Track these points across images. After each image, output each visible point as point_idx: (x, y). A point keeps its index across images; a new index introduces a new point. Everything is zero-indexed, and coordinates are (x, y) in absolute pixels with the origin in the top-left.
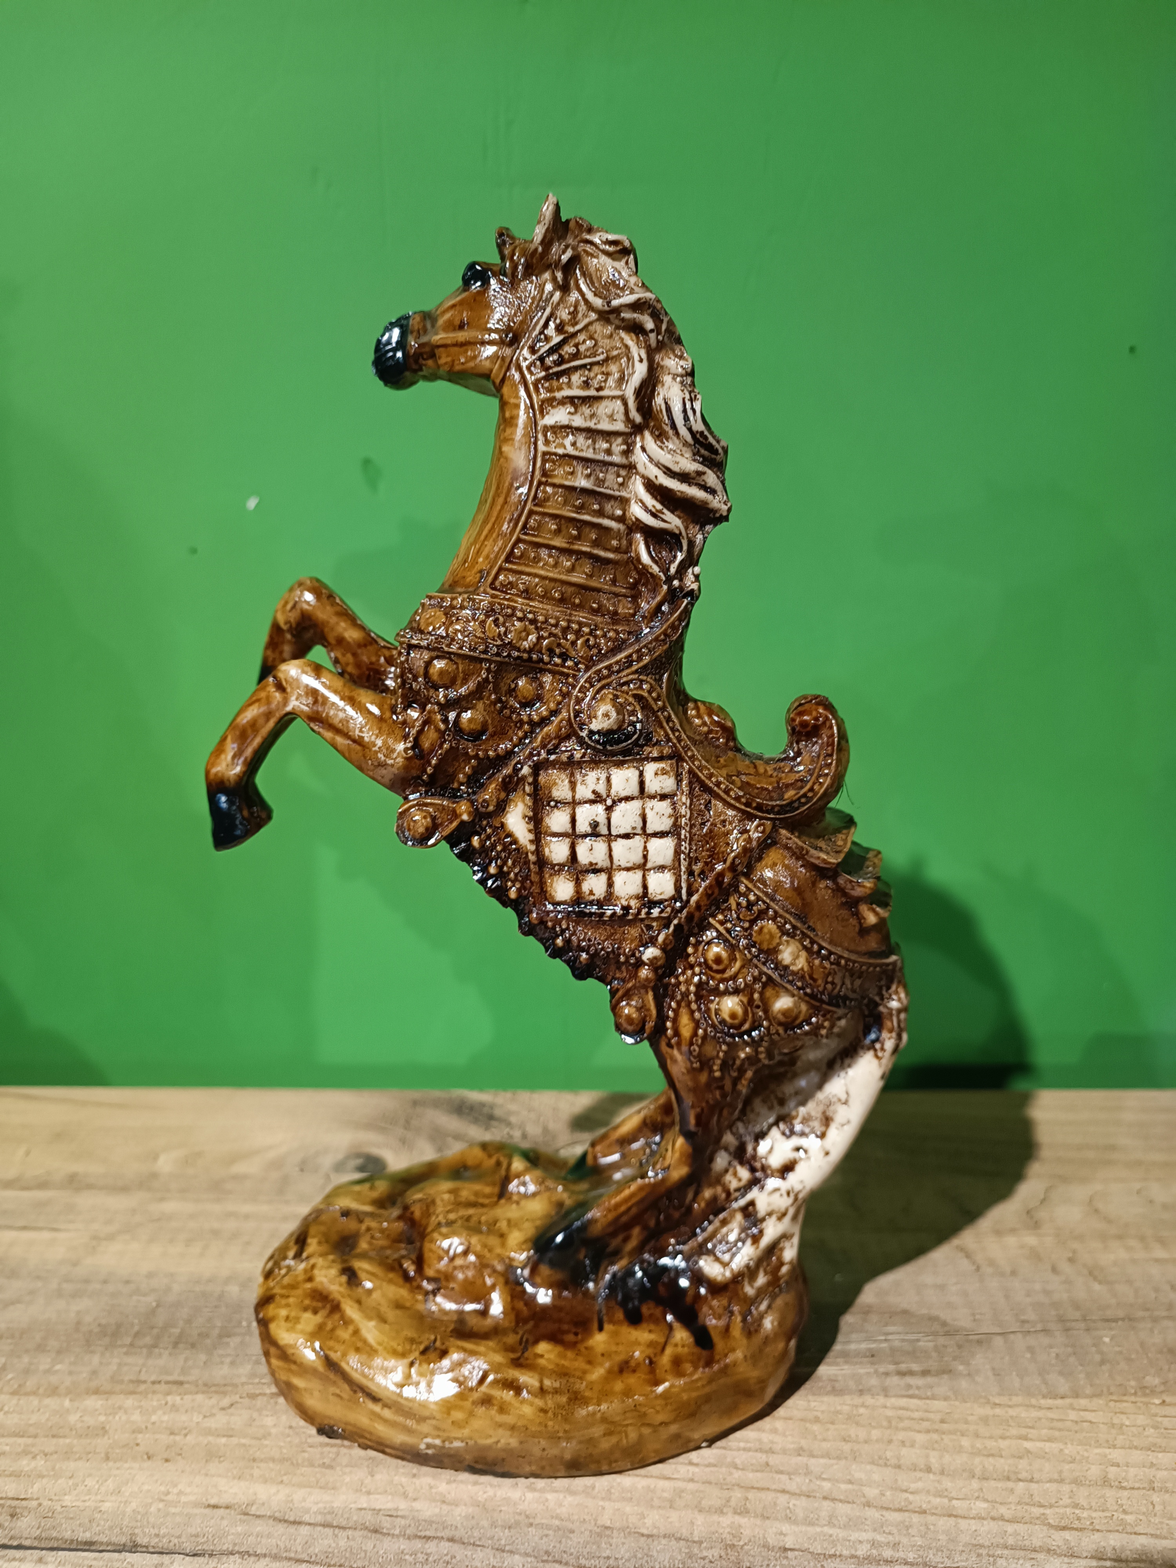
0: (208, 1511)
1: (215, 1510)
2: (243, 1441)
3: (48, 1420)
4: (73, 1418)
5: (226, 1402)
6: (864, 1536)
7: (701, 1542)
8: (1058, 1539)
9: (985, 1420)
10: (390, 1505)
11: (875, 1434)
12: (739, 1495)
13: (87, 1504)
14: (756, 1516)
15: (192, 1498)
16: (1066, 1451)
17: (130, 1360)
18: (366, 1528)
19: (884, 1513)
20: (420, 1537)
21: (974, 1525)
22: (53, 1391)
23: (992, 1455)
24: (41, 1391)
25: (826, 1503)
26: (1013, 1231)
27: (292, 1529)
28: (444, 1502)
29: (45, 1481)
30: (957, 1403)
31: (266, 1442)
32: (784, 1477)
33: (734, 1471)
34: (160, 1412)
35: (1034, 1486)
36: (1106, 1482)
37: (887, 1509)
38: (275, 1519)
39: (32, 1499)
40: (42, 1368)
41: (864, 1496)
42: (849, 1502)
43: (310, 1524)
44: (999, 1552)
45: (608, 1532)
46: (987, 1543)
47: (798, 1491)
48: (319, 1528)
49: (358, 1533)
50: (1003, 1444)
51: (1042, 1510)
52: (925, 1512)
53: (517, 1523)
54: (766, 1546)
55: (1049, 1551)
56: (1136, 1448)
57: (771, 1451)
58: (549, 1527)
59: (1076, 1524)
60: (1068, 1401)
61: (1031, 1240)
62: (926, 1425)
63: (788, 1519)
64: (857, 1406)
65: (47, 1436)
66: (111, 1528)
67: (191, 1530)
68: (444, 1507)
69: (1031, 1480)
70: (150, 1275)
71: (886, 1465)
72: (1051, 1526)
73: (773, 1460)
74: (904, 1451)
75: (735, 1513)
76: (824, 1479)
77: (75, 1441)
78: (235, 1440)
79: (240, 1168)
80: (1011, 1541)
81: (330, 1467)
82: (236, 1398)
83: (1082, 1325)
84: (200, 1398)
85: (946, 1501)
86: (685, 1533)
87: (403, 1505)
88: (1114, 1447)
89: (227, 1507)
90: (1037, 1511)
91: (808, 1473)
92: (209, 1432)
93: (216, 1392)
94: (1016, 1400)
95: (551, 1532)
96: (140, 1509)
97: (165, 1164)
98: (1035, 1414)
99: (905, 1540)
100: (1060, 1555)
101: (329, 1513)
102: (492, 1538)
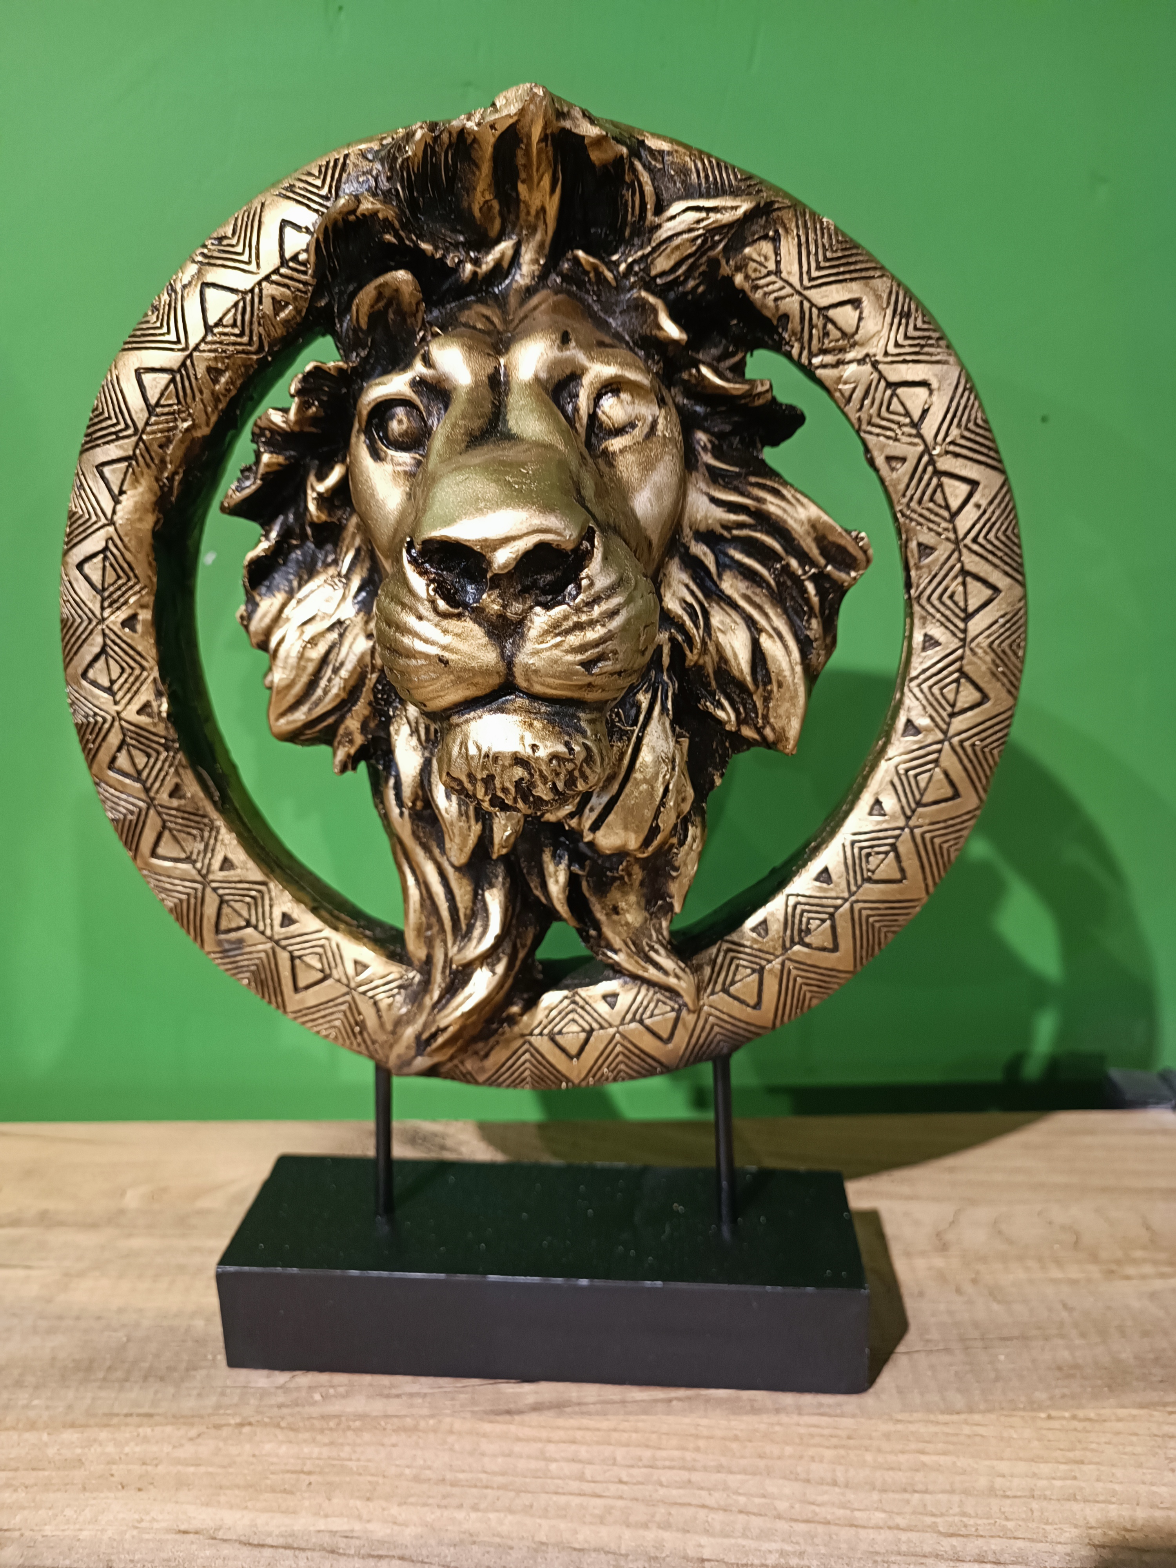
0: (178, 1537)
1: (185, 1536)
2: (211, 1469)
3: (27, 1453)
4: (51, 1452)
5: (193, 1432)
6: (774, 1546)
7: (627, 1555)
8: (947, 1545)
9: (887, 1436)
10: (346, 1527)
11: (789, 1450)
12: (663, 1511)
13: (66, 1533)
14: (678, 1530)
15: (164, 1525)
16: (959, 1464)
17: (103, 1394)
18: (324, 1549)
19: (793, 1524)
20: (373, 1556)
21: (872, 1534)
22: (32, 1426)
23: (892, 1469)
24: (20, 1426)
25: (742, 1518)
26: (923, 1253)
27: (256, 1552)
28: (395, 1523)
29: (26, 1512)
30: (863, 1420)
31: (231, 1470)
32: (704, 1493)
33: (659, 1488)
34: (132, 1444)
35: (927, 1497)
36: (992, 1491)
37: (796, 1520)
38: (241, 1542)
39: (14, 1530)
40: (21, 1403)
41: (775, 1509)
42: (761, 1515)
43: (272, 1547)
44: (893, 1558)
45: (544, 1548)
46: (883, 1551)
47: (716, 1506)
48: (281, 1550)
49: (316, 1554)
50: (902, 1458)
51: (933, 1519)
52: (828, 1523)
53: (462, 1541)
54: (685, 1558)
55: (937, 1556)
56: (1021, 1459)
57: (693, 1469)
58: (490, 1544)
59: (963, 1531)
60: (963, 1417)
61: (939, 1262)
62: (834, 1441)
63: (707, 1532)
64: (772, 1424)
65: (26, 1470)
66: (89, 1555)
67: (164, 1555)
68: (396, 1528)
69: (926, 1492)
70: (121, 1311)
71: (796, 1480)
72: (940, 1533)
73: (696, 1477)
74: (814, 1466)
75: (659, 1527)
76: (740, 1494)
77: (54, 1474)
78: (202, 1469)
79: (204, 1203)
80: (904, 1548)
81: (291, 1493)
82: (203, 1429)
83: (979, 1344)
84: (169, 1429)
85: (848, 1512)
86: (613, 1547)
87: (357, 1527)
88: (1002, 1459)
89: (196, 1533)
90: (929, 1520)
91: (726, 1488)
92: (178, 1462)
93: (184, 1424)
94: (916, 1416)
95: (492, 1549)
96: (116, 1537)
97: (132, 1200)
98: (933, 1429)
99: (810, 1549)
100: (947, 1560)
101: (290, 1536)
102: (438, 1556)
